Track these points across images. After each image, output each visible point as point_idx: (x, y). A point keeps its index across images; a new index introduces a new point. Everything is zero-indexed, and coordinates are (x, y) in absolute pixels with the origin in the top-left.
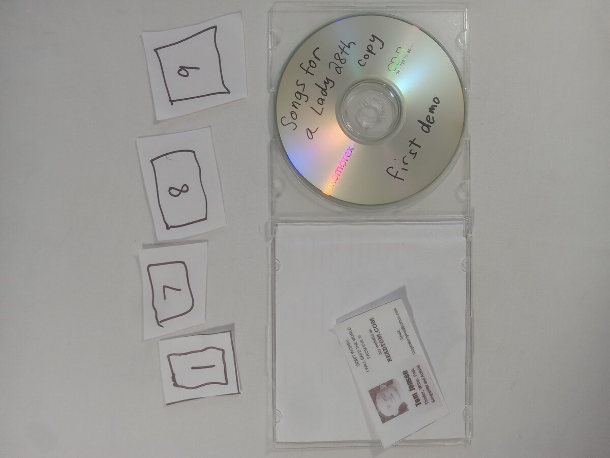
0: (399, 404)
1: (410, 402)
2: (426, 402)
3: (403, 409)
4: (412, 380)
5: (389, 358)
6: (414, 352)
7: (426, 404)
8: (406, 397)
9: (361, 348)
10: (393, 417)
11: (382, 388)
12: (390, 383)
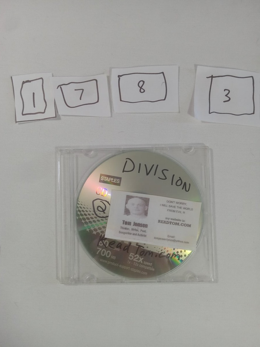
0: (131, 211)
1: (128, 218)
2: (122, 228)
3: (127, 212)
4: (140, 227)
5: (161, 222)
6: (155, 238)
7: (121, 227)
8: (132, 218)
9: (176, 209)
10: (126, 203)
11: (146, 207)
12: (146, 213)
